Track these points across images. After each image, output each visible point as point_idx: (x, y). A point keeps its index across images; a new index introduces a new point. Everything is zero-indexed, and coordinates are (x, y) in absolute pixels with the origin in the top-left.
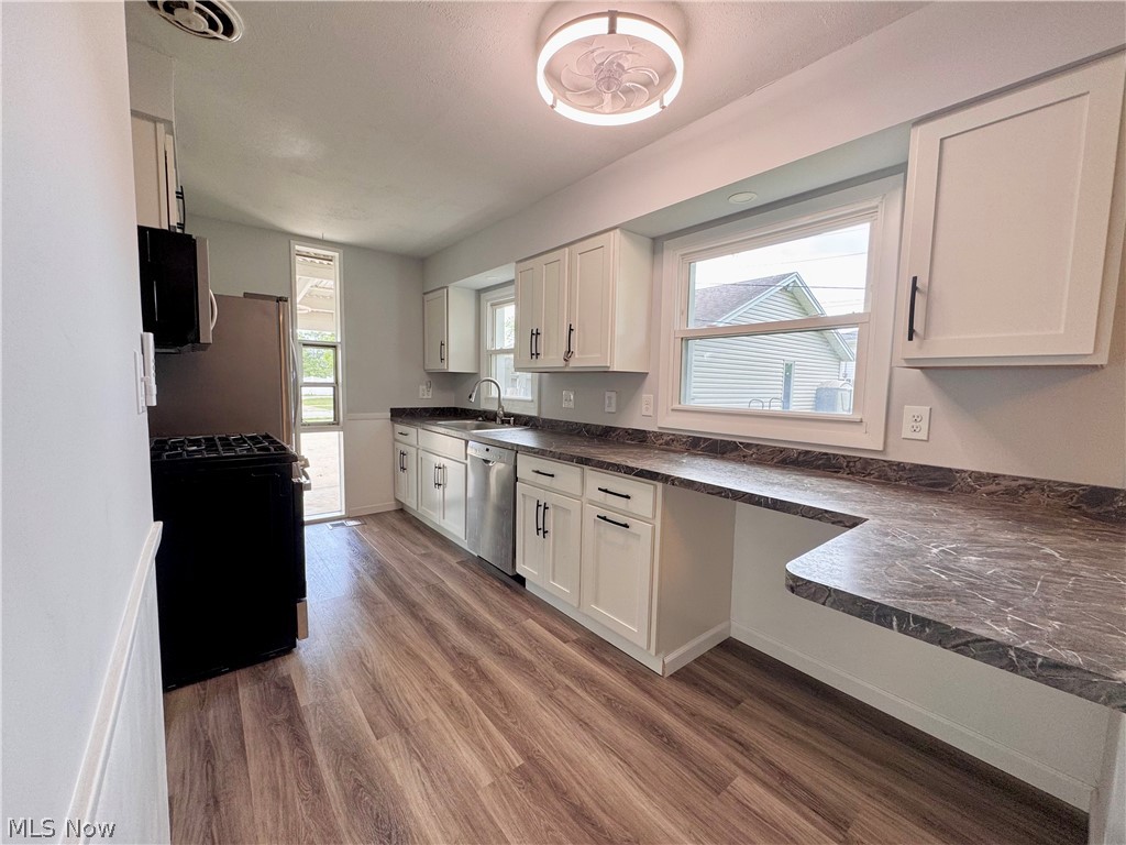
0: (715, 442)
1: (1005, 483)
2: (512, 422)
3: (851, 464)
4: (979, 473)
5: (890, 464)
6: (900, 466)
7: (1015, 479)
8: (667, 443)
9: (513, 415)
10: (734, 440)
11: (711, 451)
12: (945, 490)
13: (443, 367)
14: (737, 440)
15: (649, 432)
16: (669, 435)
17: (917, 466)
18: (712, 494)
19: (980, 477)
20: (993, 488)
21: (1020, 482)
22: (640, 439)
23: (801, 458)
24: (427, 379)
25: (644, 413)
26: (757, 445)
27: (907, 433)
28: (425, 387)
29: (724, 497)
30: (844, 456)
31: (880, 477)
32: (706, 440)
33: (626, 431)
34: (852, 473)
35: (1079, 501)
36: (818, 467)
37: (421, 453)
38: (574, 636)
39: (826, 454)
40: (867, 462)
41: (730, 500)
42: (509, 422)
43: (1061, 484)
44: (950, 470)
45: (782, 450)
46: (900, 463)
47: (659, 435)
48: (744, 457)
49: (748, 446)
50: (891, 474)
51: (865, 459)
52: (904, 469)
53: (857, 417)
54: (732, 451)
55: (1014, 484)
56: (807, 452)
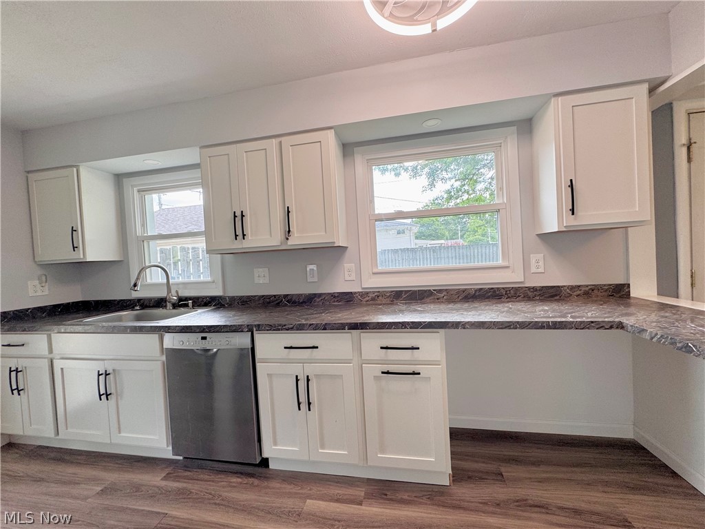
0: (415, 292)
1: (583, 289)
2: (190, 305)
3: (508, 292)
4: (572, 286)
5: (529, 288)
6: (534, 289)
7: (587, 286)
8: (373, 299)
9: (190, 298)
10: (429, 289)
11: (411, 299)
12: (558, 298)
13: (78, 256)
14: (431, 289)
15: (355, 293)
16: (374, 292)
17: (543, 287)
18: (502, 328)
19: (572, 288)
20: (579, 292)
21: (589, 287)
22: (347, 299)
23: (477, 294)
24: (39, 272)
25: (347, 278)
26: (447, 290)
27: (533, 270)
28: (37, 282)
29: (514, 328)
30: (503, 288)
31: (524, 297)
32: (406, 292)
33: (333, 295)
34: (509, 297)
35: (612, 292)
36: (488, 298)
37: (58, 364)
38: (360, 492)
39: (492, 288)
40: (517, 289)
41: (518, 330)
42: (186, 305)
43: (605, 285)
44: (558, 287)
45: (464, 291)
46: (534, 287)
47: (364, 294)
48: (438, 299)
49: (440, 291)
50: (530, 294)
51: (515, 288)
52: (536, 290)
53: (506, 264)
54: (428, 296)
55: (587, 289)
56: (481, 289)
